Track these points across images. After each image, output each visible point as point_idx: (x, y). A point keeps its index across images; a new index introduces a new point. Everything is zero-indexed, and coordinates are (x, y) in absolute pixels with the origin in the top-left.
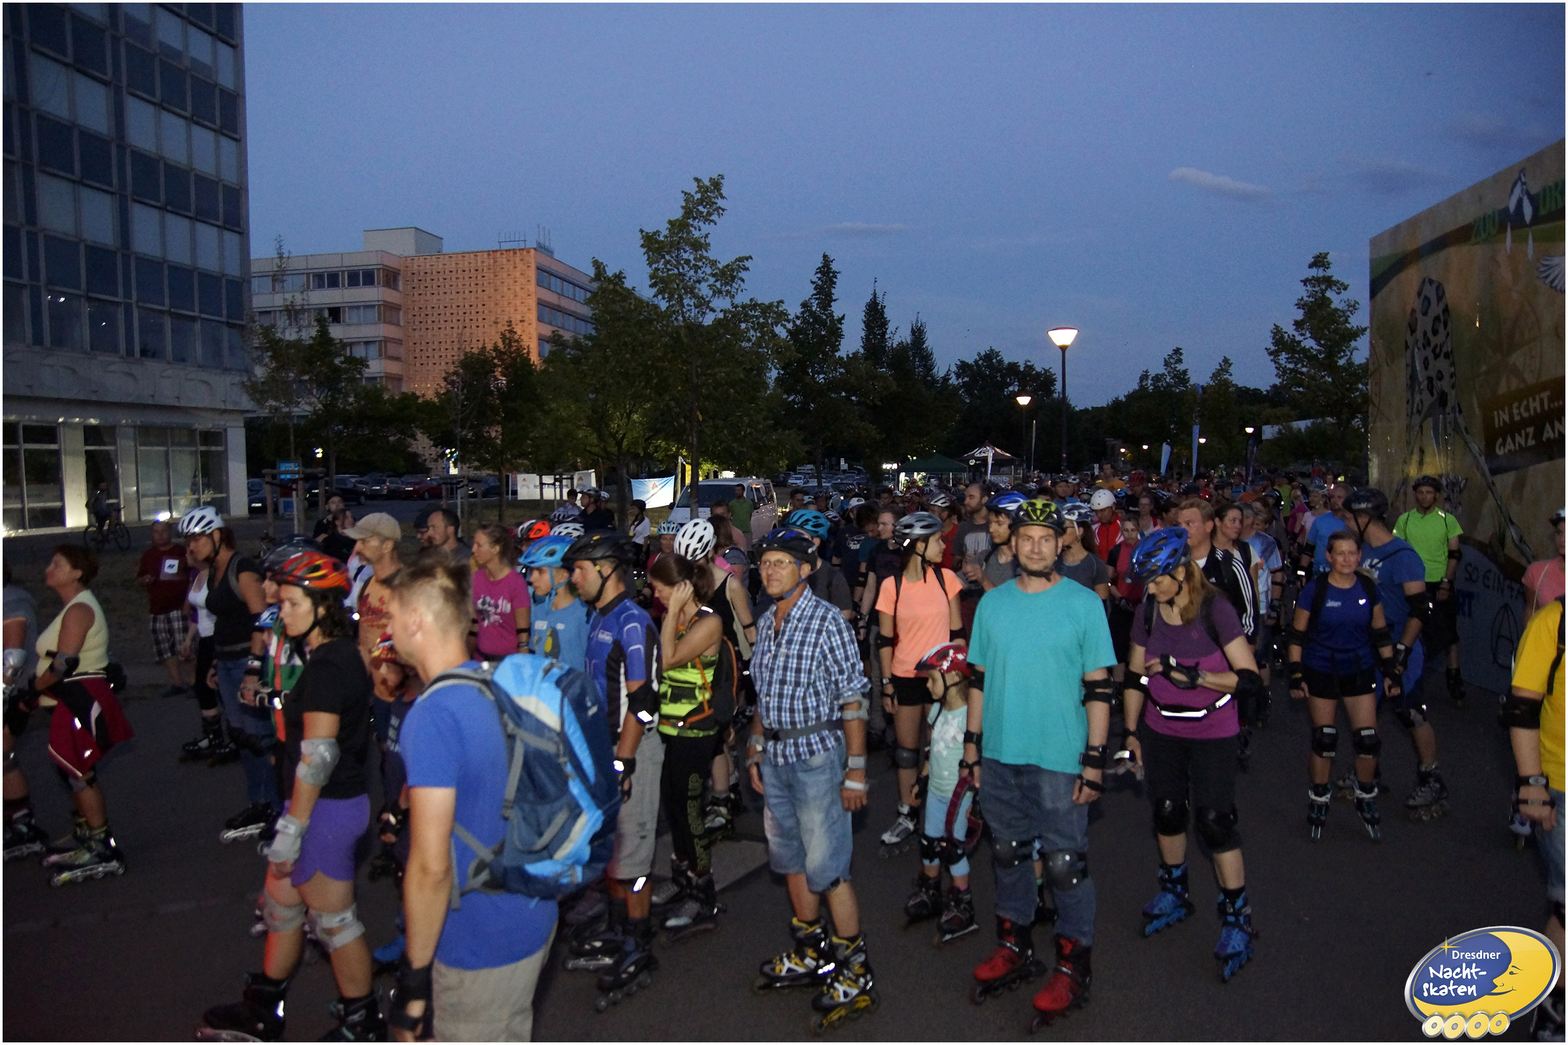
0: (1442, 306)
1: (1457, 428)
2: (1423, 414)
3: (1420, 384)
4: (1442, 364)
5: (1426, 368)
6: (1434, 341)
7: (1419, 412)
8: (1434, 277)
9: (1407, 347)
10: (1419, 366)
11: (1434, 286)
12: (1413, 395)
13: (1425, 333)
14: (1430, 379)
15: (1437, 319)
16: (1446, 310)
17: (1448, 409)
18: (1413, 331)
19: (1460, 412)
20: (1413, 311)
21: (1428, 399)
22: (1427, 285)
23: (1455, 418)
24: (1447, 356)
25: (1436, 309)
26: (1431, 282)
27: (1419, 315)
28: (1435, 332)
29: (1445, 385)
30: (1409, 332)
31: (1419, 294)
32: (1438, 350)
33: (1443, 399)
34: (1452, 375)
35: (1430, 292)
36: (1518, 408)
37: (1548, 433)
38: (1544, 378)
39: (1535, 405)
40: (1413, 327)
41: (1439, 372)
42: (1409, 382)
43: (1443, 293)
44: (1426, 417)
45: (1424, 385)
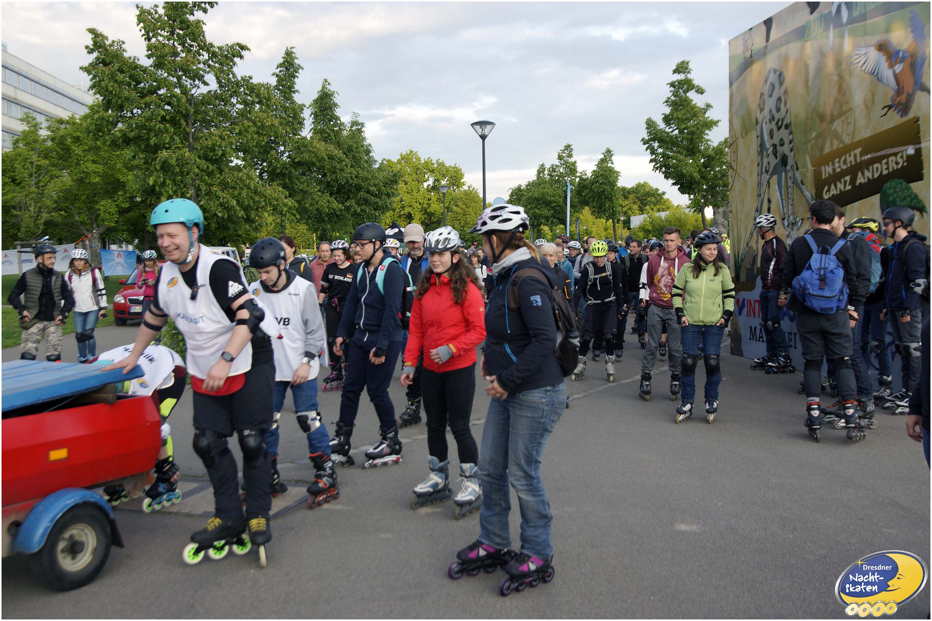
1: (795, 182)
3: (767, 150)
5: (772, 138)
12: (762, 159)
14: (774, 146)
18: (762, 110)
19: (797, 169)
23: (794, 175)
29: (786, 149)
30: (759, 111)
36: (839, 162)
37: (861, 180)
38: (857, 139)
39: (850, 159)
40: (762, 107)
41: (781, 139)
42: (759, 149)
43: (784, 80)
44: (772, 175)
45: (770, 151)
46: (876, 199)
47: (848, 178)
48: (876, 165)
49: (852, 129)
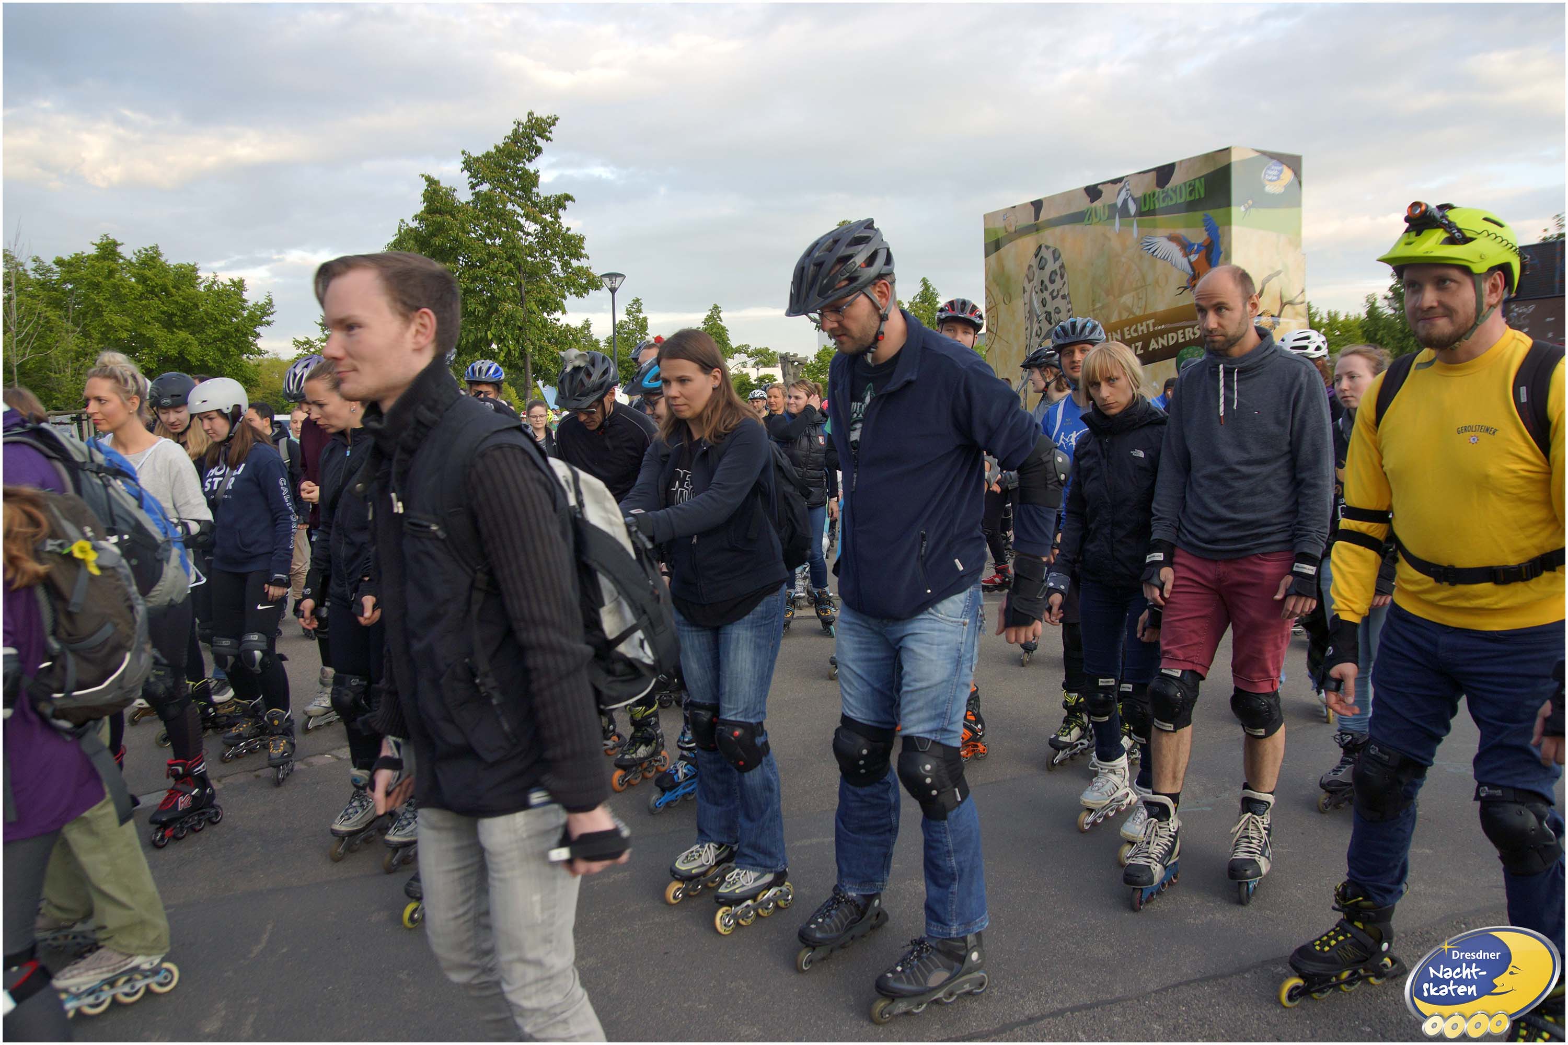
0: (1058, 264)
3: (1038, 316)
4: (1059, 302)
5: (1044, 306)
7: (1038, 335)
8: (1048, 244)
9: (1025, 291)
10: (1036, 304)
11: (1051, 250)
12: (1031, 324)
13: (1042, 282)
14: (1048, 314)
15: (1053, 272)
16: (1062, 266)
18: (1030, 281)
20: (1030, 266)
22: (1043, 250)
24: (1063, 297)
25: (1051, 266)
26: (1047, 247)
27: (1036, 270)
28: (1052, 281)
30: (1026, 280)
31: (1036, 256)
32: (1055, 294)
35: (1046, 254)
36: (1129, 330)
37: (1153, 345)
38: (1149, 312)
39: (1142, 328)
40: (1031, 278)
41: (1057, 308)
42: (1028, 315)
43: (1060, 255)
44: (1044, 339)
45: (1042, 317)
46: (1173, 361)
47: (1139, 344)
48: (1170, 335)
49: (1144, 303)
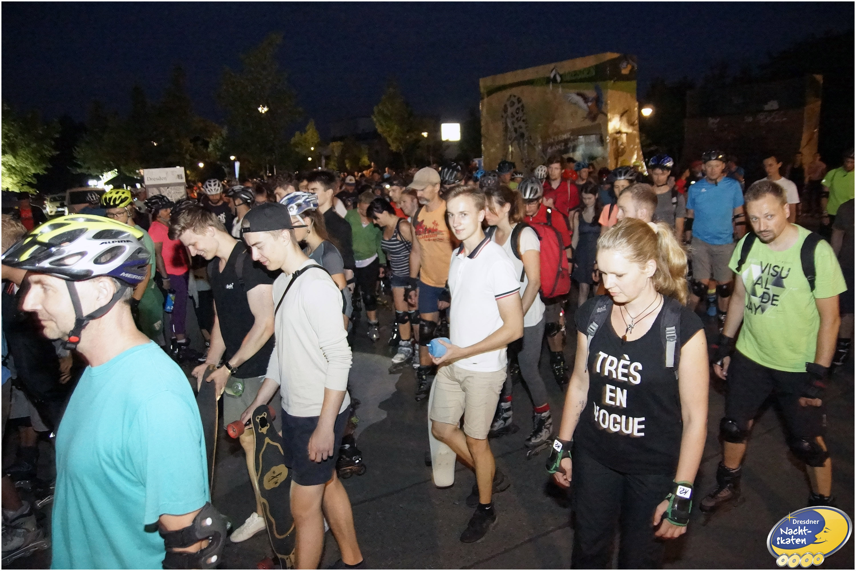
0: (520, 105)
2: (512, 140)
3: (510, 130)
4: (521, 123)
5: (513, 125)
6: (516, 116)
7: (510, 139)
8: (516, 94)
9: (502, 117)
10: (509, 125)
11: (516, 98)
12: (506, 134)
13: (512, 114)
14: (515, 128)
15: (518, 109)
16: (523, 106)
17: (525, 138)
18: (506, 112)
19: (531, 139)
20: (505, 106)
21: (514, 135)
22: (512, 97)
24: (524, 121)
25: (517, 105)
26: (515, 96)
27: (508, 107)
28: (517, 113)
29: (523, 130)
30: (503, 112)
31: (508, 100)
32: (519, 119)
33: (522, 135)
34: (526, 127)
35: (515, 100)
36: (558, 137)
37: (570, 145)
39: (565, 136)
41: (520, 126)
42: (504, 129)
43: (521, 100)
44: (514, 140)
45: (513, 129)
47: (563, 144)
